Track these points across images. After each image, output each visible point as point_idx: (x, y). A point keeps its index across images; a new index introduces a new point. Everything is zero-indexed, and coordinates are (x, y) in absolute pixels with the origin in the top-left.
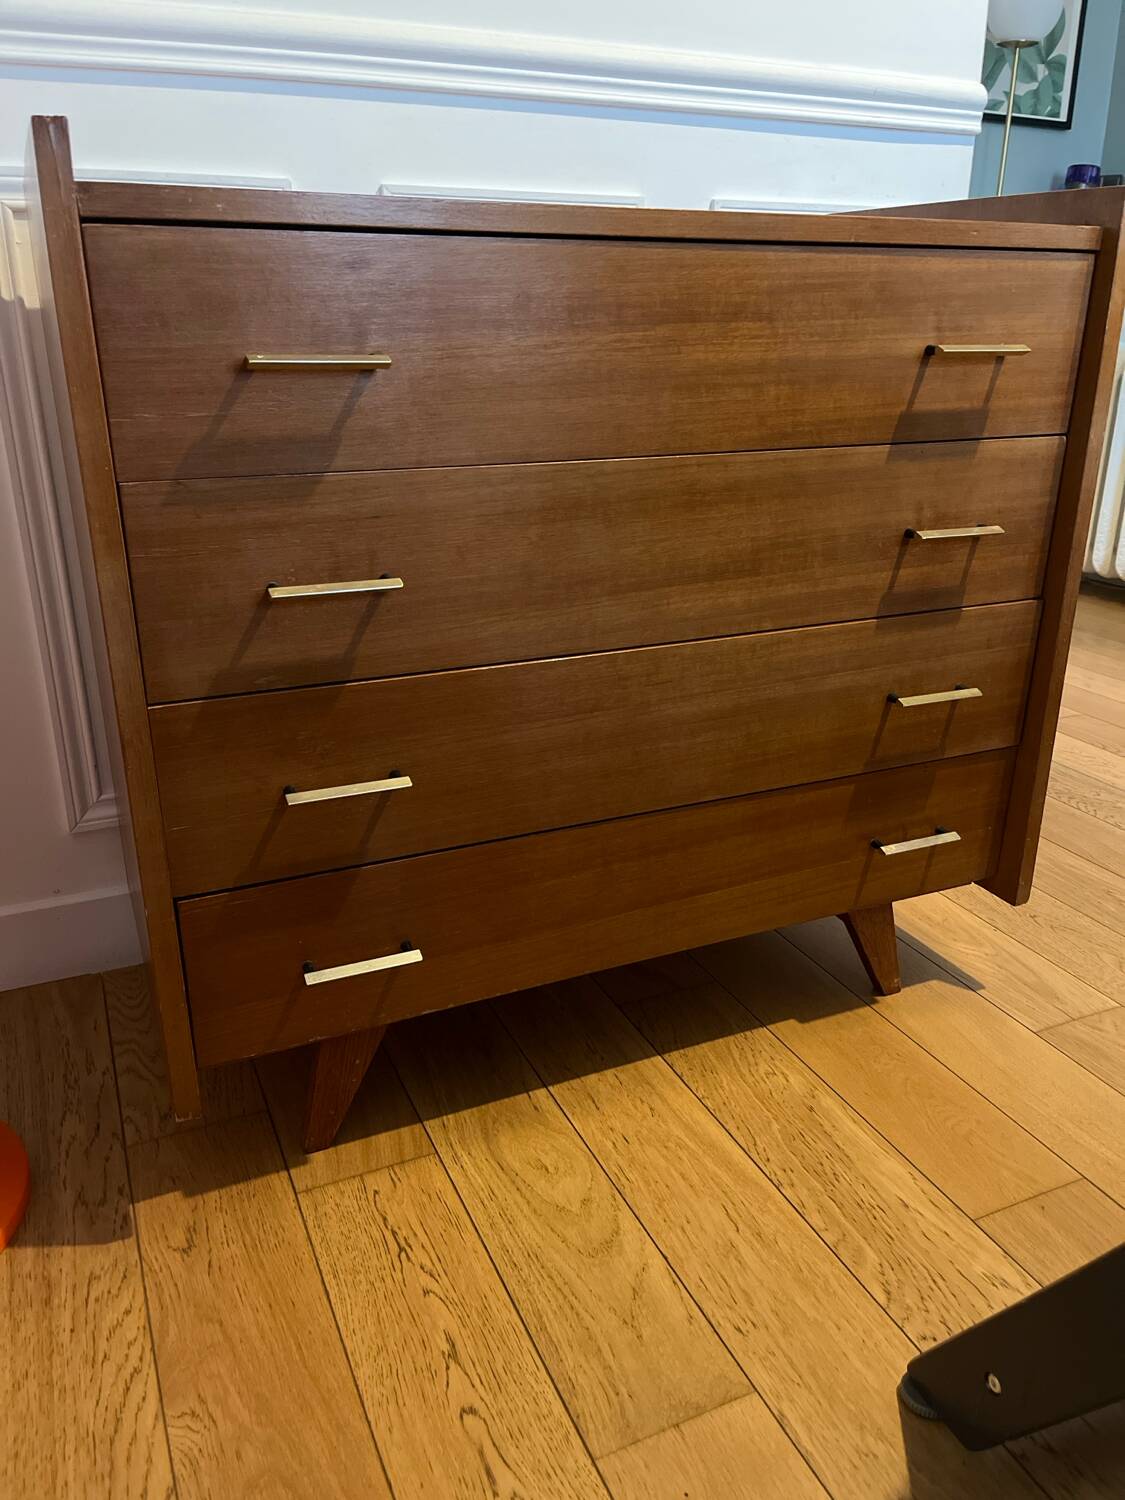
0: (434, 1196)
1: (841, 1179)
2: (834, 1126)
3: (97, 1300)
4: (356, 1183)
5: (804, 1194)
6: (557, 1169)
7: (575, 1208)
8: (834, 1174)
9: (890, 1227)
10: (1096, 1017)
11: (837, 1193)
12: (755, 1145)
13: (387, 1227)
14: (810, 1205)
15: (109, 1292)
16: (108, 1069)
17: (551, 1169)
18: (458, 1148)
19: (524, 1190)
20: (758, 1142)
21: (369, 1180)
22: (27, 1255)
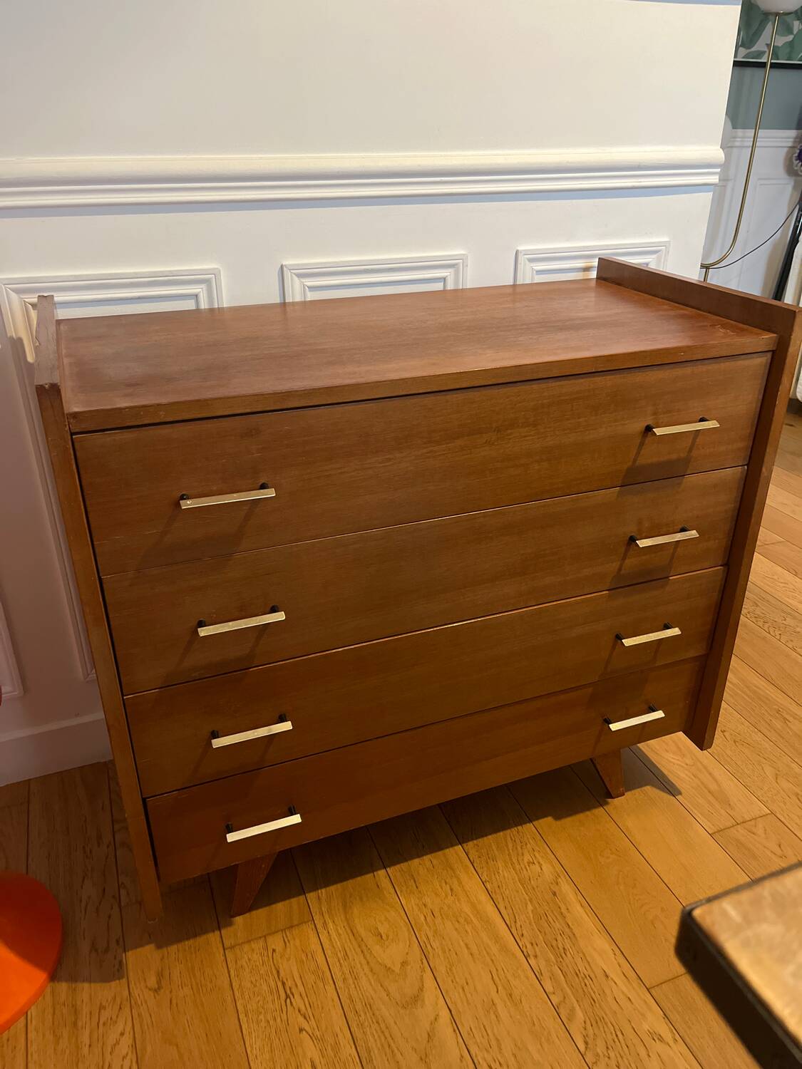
0: (310, 955)
1: (568, 953)
2: (568, 909)
3: (104, 1024)
4: (261, 943)
5: (543, 964)
6: (388, 937)
7: (397, 969)
8: (564, 949)
9: (594, 992)
10: (753, 822)
11: (564, 964)
12: (515, 922)
13: (279, 978)
14: (546, 974)
15: (111, 1018)
16: (110, 843)
17: (384, 937)
18: (326, 916)
19: (366, 953)
20: (518, 921)
21: (270, 939)
22: (63, 987)
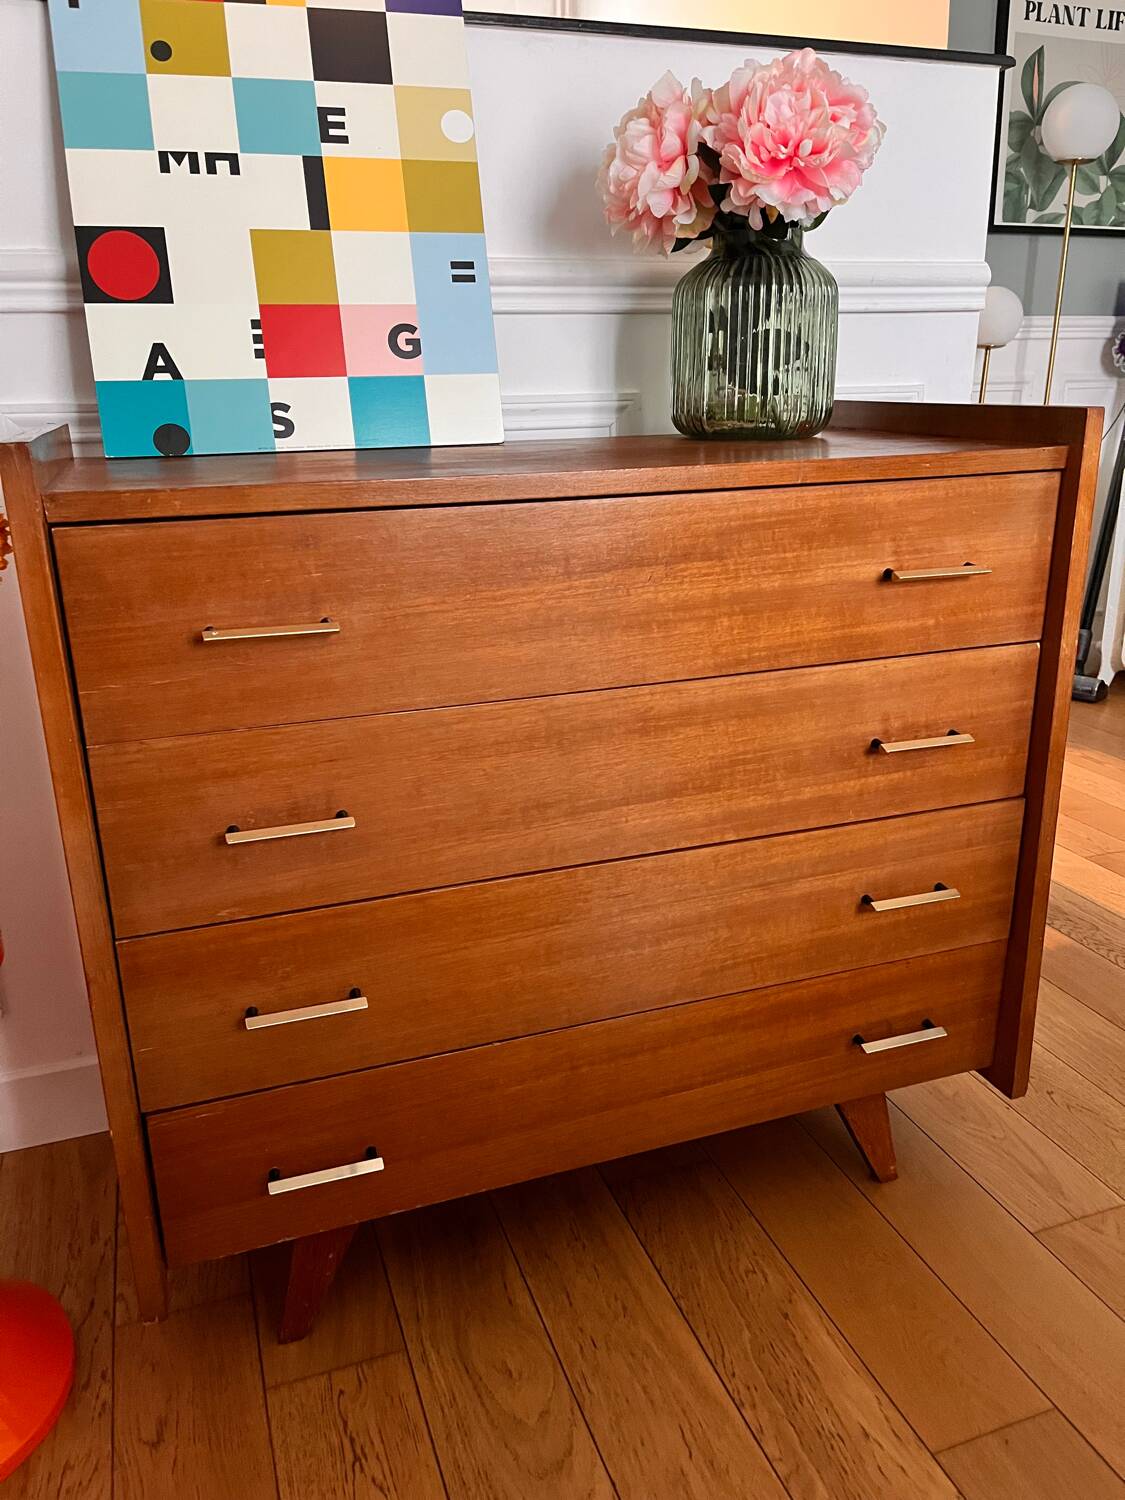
0: (396, 1400)
1: (805, 1402)
2: (806, 1338)
3: (68, 1492)
4: (324, 1379)
5: (764, 1417)
6: (520, 1375)
7: (532, 1422)
8: (799, 1395)
9: (846, 1459)
10: (1100, 1216)
11: (798, 1417)
12: (723, 1356)
13: (346, 1432)
14: (769, 1432)
15: (80, 1484)
16: (110, 1239)
17: (515, 1375)
18: (427, 1344)
19: (485, 1397)
20: (727, 1355)
21: (336, 1376)
